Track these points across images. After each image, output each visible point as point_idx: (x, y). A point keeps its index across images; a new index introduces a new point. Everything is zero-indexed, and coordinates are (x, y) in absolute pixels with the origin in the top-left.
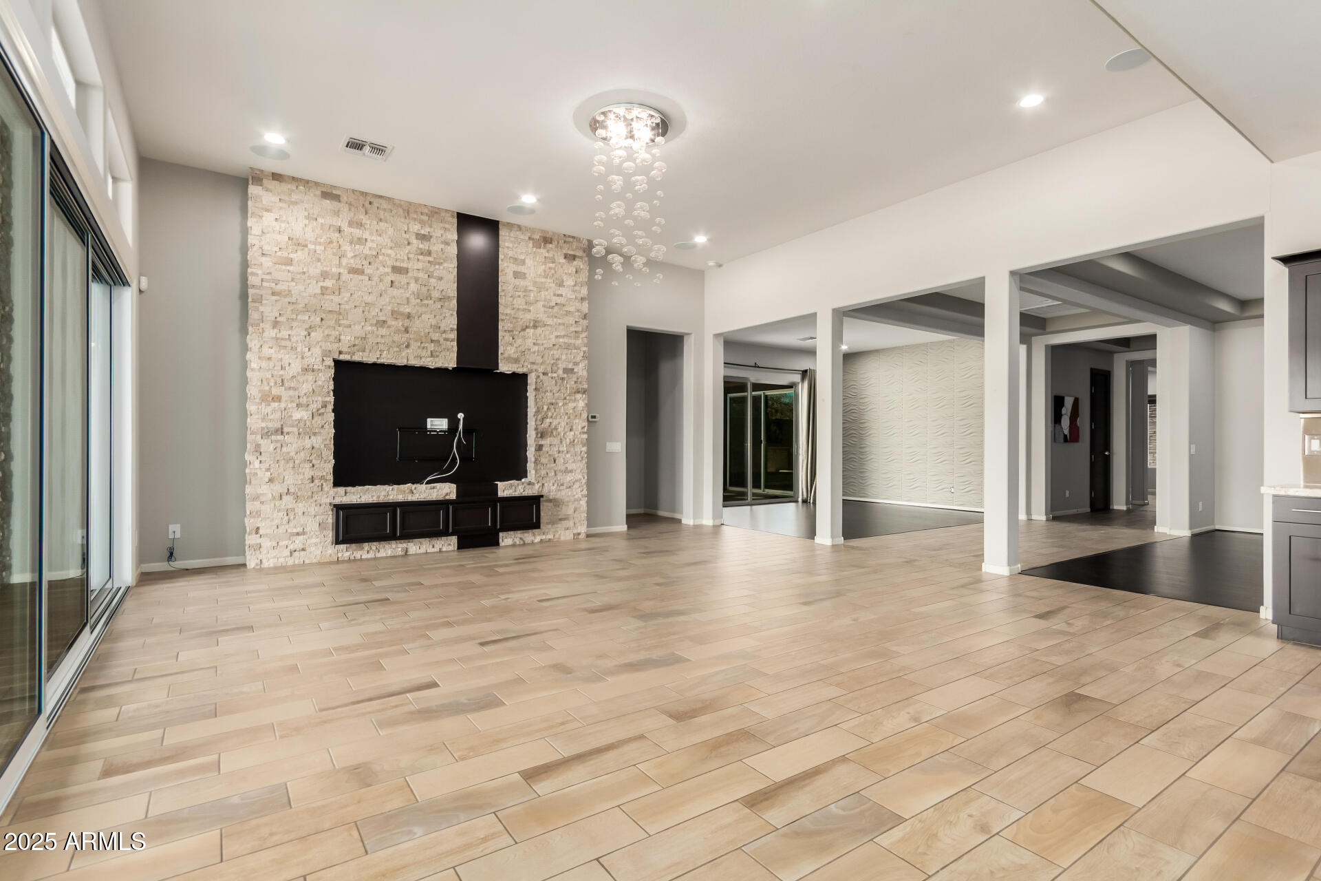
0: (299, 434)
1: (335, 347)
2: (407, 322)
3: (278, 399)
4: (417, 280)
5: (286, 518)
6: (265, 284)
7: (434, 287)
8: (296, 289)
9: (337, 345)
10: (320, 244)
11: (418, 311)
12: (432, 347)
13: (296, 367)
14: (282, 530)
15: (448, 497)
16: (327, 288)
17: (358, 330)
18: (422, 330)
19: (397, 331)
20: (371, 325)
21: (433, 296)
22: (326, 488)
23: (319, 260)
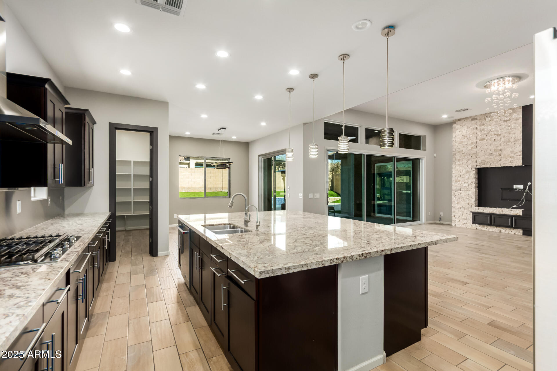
0: (465, 190)
1: (475, 165)
2: (500, 152)
3: (459, 181)
4: (504, 137)
5: (462, 214)
6: (456, 150)
7: (512, 138)
8: (464, 149)
9: (476, 164)
10: (471, 135)
11: (504, 147)
12: (510, 159)
13: (464, 171)
14: (461, 217)
15: (518, 214)
16: (473, 147)
17: (482, 158)
18: (506, 154)
19: (496, 156)
20: (487, 155)
21: (511, 141)
22: (473, 207)
23: (470, 139)
